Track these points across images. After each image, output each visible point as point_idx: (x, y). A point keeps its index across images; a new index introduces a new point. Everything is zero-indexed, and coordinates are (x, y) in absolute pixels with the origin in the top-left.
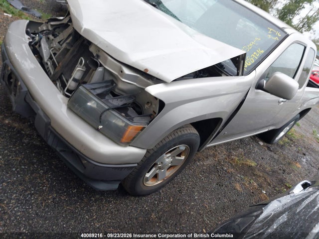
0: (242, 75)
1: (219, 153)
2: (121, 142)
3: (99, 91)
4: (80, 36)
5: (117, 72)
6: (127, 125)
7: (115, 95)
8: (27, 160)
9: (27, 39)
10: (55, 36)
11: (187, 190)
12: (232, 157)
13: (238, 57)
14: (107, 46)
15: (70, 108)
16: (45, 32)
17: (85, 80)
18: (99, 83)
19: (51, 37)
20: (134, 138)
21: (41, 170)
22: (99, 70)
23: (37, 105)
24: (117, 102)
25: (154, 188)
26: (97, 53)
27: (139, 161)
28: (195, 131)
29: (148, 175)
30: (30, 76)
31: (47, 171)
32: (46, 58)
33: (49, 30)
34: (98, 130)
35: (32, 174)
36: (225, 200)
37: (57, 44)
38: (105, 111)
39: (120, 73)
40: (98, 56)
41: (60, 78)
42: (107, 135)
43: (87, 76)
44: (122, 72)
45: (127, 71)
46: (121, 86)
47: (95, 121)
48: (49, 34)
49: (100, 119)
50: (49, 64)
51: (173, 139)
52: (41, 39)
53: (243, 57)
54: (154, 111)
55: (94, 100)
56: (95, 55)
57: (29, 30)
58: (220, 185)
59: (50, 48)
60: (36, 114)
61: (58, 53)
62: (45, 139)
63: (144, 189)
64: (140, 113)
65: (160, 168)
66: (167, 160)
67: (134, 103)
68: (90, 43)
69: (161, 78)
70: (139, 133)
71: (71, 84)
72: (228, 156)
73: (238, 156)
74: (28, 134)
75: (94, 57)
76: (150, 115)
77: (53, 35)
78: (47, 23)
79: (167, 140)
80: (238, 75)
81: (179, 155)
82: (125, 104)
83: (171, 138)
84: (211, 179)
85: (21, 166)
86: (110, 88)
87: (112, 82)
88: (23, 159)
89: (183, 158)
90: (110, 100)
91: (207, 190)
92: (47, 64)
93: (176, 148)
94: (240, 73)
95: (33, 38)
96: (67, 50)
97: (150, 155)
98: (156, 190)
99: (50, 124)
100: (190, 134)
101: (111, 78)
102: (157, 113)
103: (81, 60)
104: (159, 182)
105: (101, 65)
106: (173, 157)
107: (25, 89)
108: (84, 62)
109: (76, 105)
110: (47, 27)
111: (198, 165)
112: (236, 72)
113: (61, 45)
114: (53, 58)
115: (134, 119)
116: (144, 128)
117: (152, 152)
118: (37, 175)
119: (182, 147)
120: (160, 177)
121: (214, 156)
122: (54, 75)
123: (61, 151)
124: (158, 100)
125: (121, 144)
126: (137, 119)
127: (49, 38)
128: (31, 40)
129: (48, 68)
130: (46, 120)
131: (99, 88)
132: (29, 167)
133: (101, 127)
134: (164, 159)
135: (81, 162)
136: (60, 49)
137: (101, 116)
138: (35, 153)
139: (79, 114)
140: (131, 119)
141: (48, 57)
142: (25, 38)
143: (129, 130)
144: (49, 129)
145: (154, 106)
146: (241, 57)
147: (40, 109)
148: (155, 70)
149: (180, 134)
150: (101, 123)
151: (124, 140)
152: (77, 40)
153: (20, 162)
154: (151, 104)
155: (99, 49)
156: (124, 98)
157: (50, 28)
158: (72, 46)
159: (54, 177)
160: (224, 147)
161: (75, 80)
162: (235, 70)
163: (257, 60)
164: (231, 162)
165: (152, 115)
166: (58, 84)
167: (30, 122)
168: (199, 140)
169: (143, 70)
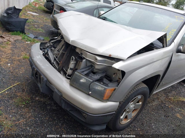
0: (166, 46)
1: (160, 96)
2: (104, 100)
3: (86, 73)
4: (69, 44)
5: (93, 60)
6: (105, 89)
7: (94, 73)
8: (51, 118)
9: (41, 52)
10: (55, 48)
11: (147, 123)
12: (170, 97)
13: (162, 37)
14: (86, 47)
15: (71, 85)
16: (49, 47)
17: (76, 68)
18: (85, 68)
19: (53, 48)
20: (111, 96)
21: (60, 123)
22: (84, 61)
23: (53, 86)
24: (97, 77)
25: (126, 125)
26: (81, 52)
27: (116, 110)
28: (145, 86)
29: (122, 117)
30: (47, 72)
31: (63, 123)
32: (52, 61)
33: (51, 45)
34: (89, 95)
35: (55, 126)
36: (173, 126)
37: (57, 51)
38: (91, 83)
39: (95, 60)
40: (82, 54)
41: (62, 69)
42: (94, 97)
43: (77, 65)
44: (96, 59)
45: (99, 58)
46: (97, 67)
47: (87, 90)
48: (51, 47)
49: (89, 88)
50: (55, 63)
51: (134, 93)
52: (48, 51)
53: (165, 36)
54: (119, 78)
55: (84, 78)
56: (80, 53)
57: (41, 47)
58: (166, 117)
59: (54, 54)
60: (53, 92)
61: (58, 56)
62: (60, 105)
63: (121, 126)
64: (111, 80)
65: (128, 112)
66: (132, 106)
67: (106, 75)
68: (75, 47)
69: (120, 58)
70: (113, 93)
71: (69, 72)
72: (167, 97)
73: (173, 96)
74: (49, 104)
75: (79, 55)
76: (117, 81)
77: (54, 48)
78: (50, 42)
79: (130, 94)
80: (163, 47)
81: (138, 102)
82: (102, 77)
83: (132, 93)
84: (160, 114)
85: (49, 122)
86: (91, 69)
87: (92, 66)
88: (49, 118)
89: (141, 103)
90: (92, 76)
91: (159, 121)
92: (54, 63)
93: (136, 98)
94: (165, 46)
95: (44, 51)
96: (63, 54)
97: (121, 105)
98: (128, 126)
99: (62, 96)
100: (143, 88)
101: (90, 64)
102: (121, 78)
103: (73, 57)
104: (129, 121)
105: (84, 58)
106: (134, 104)
107: (45, 79)
108: (74, 58)
109: (74, 83)
110: (50, 44)
111: (149, 106)
112: (162, 45)
113: (59, 52)
114: (56, 59)
115: (108, 85)
116: (116, 89)
117: (122, 103)
118: (58, 126)
119: (139, 97)
120: (128, 117)
121: (158, 98)
122: (59, 68)
123: (70, 110)
124: (121, 71)
125: (104, 101)
126: (110, 84)
127: (52, 50)
128: (43, 53)
129: (55, 65)
130: (60, 94)
131: (85, 71)
132: (53, 122)
133: (91, 92)
134: (130, 106)
135: (82, 115)
136: (59, 54)
137: (89, 87)
138: (55, 114)
139: (77, 87)
140: (107, 85)
141: (54, 60)
142: (40, 52)
143: (107, 92)
144: (62, 99)
145: (118, 75)
146: (163, 37)
147: (55, 89)
148: (115, 54)
149: (137, 89)
150: (90, 90)
151: (105, 98)
152: (68, 47)
153: (48, 120)
154: (117, 74)
155: (81, 50)
156: (100, 73)
157: (51, 44)
158: (66, 51)
159: (67, 126)
160: (162, 92)
161: (71, 69)
162: (161, 45)
163: (173, 36)
164: (169, 100)
165: (118, 80)
166: (62, 73)
167: (49, 97)
168: (148, 90)
169: (108, 56)
